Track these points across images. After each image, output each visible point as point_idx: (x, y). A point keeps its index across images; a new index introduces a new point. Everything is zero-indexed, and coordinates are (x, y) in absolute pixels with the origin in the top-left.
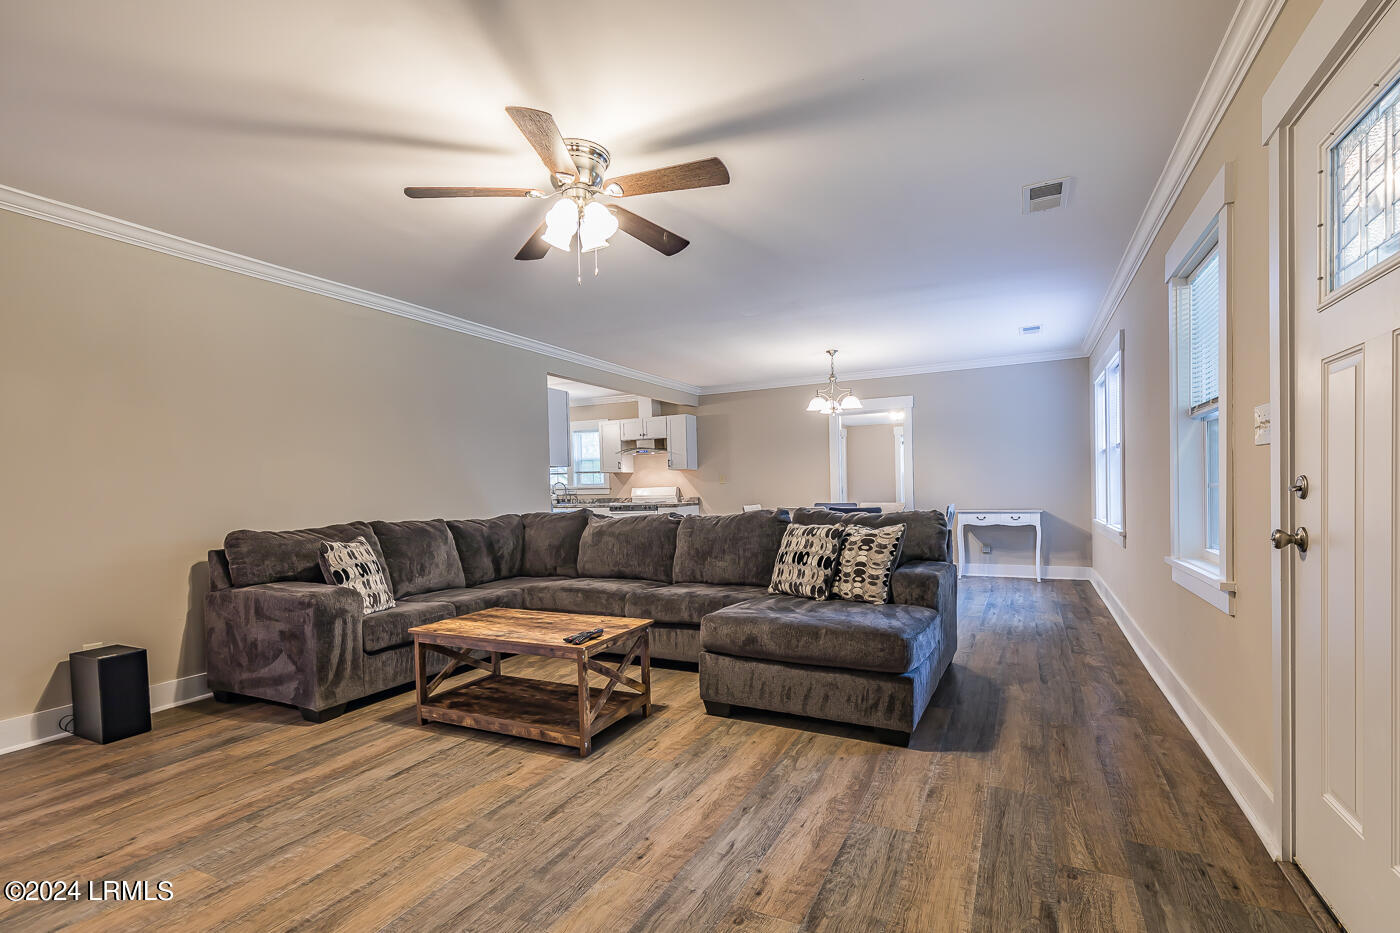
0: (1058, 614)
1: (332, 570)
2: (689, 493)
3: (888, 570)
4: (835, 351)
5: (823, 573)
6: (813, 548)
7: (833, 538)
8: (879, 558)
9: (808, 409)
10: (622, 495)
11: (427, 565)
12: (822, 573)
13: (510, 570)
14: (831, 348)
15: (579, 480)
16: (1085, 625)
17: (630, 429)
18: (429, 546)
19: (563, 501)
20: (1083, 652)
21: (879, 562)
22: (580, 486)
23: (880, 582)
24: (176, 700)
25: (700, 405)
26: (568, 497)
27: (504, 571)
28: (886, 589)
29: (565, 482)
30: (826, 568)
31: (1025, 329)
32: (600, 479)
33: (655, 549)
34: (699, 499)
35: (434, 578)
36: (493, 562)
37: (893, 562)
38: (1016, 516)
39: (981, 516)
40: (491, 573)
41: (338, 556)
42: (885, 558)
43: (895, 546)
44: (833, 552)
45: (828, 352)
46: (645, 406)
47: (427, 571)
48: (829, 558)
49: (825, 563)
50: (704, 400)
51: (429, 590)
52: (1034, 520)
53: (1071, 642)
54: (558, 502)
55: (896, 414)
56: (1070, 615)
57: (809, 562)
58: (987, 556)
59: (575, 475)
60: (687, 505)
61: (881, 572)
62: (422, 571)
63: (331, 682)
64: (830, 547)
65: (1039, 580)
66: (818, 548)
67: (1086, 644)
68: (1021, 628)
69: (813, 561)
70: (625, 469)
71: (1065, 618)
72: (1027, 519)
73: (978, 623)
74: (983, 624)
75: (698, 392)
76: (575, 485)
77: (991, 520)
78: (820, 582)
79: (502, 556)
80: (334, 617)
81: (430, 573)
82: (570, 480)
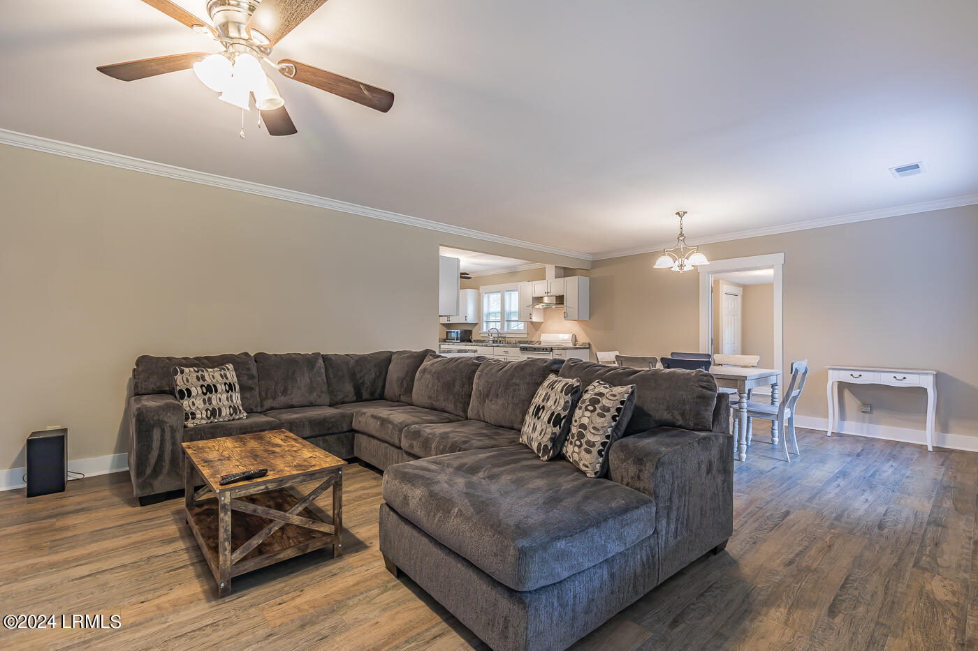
0: (930, 498)
1: (178, 388)
2: (583, 339)
3: (608, 437)
4: (685, 213)
5: (551, 430)
6: (548, 403)
7: (566, 394)
8: (600, 422)
9: (654, 267)
10: (535, 339)
11: (290, 387)
12: (549, 430)
13: (372, 394)
14: (681, 210)
15: (508, 326)
16: (961, 523)
17: (539, 288)
18: (293, 373)
19: (497, 341)
20: (933, 569)
21: (599, 426)
22: (509, 331)
23: (595, 450)
24: (112, 468)
25: (592, 269)
26: (500, 339)
27: (365, 395)
28: (601, 460)
29: (499, 328)
30: (555, 426)
31: (899, 170)
32: (521, 326)
33: (457, 387)
34: (589, 344)
35: (296, 397)
36: (354, 388)
37: (616, 429)
38: (900, 376)
39: (856, 374)
40: (352, 396)
41: (186, 379)
42: (606, 423)
43: (618, 410)
44: (564, 409)
45: (678, 213)
46: (550, 271)
47: (289, 392)
48: (559, 415)
49: (556, 420)
50: (596, 264)
51: (292, 407)
52: (927, 382)
53: (923, 546)
54: (493, 343)
55: (766, 271)
56: (948, 504)
57: (542, 417)
58: (867, 415)
59: (506, 323)
60: (580, 348)
61: (598, 439)
62: (285, 392)
63: (149, 476)
64: (562, 402)
65: (930, 449)
66: (552, 403)
67: (946, 557)
68: (861, 512)
69: (545, 416)
70: (535, 319)
71: (937, 506)
72: (912, 381)
73: (807, 495)
74: (810, 499)
75: (591, 258)
76: (506, 330)
77: (868, 378)
78: (546, 440)
79: (363, 383)
80: (153, 427)
81: (292, 393)
82: (502, 326)
